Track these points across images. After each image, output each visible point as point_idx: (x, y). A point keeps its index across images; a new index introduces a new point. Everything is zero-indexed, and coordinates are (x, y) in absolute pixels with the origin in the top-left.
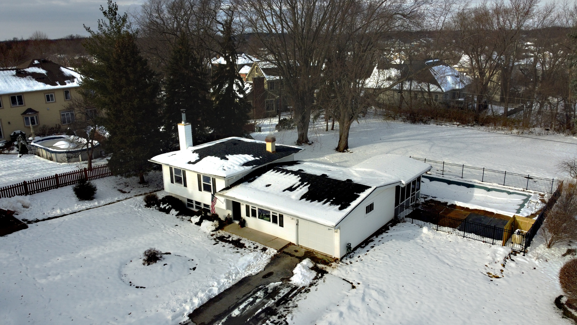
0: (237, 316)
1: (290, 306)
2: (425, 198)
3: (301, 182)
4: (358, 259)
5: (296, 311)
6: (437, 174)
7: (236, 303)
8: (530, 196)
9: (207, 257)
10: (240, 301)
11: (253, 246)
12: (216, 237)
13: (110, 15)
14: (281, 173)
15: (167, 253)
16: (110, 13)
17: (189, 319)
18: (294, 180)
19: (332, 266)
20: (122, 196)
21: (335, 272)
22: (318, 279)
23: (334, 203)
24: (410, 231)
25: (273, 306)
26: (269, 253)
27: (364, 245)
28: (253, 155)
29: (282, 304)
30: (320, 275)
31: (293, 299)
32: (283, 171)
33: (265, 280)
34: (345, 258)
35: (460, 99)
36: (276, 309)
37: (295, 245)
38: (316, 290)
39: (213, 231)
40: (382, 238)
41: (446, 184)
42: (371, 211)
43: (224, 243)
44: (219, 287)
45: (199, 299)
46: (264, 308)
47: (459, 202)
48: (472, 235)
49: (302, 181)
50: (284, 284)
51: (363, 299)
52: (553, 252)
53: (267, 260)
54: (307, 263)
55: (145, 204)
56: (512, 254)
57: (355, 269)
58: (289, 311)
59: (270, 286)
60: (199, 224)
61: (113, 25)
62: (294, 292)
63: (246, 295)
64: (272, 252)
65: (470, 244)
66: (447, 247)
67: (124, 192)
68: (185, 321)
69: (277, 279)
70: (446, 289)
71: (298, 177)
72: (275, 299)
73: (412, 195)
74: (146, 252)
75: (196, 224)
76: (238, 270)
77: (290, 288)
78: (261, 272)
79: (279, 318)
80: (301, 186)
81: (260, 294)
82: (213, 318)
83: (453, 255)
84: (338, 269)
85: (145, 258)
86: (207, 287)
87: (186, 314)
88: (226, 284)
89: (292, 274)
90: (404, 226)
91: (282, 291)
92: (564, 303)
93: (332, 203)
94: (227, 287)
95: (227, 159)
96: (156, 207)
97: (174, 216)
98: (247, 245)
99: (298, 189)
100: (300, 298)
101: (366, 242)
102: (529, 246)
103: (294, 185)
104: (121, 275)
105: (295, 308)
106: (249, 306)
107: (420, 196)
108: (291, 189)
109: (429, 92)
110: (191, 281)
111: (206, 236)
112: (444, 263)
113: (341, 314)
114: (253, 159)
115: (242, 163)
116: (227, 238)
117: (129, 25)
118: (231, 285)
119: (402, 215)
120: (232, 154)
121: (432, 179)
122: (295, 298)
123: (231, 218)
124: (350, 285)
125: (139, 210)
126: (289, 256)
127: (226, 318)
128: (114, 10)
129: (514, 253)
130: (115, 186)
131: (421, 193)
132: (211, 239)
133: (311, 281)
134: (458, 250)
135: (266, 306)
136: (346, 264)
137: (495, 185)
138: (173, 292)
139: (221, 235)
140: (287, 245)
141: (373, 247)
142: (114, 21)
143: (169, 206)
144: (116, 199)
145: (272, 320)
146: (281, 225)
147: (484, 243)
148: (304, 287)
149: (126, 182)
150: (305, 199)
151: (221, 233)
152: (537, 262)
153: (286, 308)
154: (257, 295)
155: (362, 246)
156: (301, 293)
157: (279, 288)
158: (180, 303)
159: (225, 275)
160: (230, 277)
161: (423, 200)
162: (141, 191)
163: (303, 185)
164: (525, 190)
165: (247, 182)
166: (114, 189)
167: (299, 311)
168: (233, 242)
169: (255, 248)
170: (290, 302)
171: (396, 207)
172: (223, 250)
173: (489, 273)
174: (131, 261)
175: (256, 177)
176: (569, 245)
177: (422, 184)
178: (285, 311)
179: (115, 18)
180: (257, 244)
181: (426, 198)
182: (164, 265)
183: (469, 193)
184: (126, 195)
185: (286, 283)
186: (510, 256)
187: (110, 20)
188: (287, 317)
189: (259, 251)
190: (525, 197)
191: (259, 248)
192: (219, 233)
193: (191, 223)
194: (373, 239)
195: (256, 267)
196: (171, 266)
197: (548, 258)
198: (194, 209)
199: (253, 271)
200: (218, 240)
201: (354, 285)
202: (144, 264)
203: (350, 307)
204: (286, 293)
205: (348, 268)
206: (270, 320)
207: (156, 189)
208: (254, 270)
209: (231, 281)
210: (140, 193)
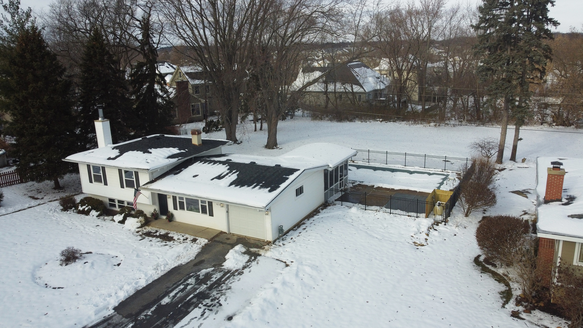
0: (167, 303)
1: (223, 289)
2: (352, 183)
3: (229, 171)
4: (291, 241)
5: (230, 292)
6: (363, 162)
7: (166, 291)
8: (448, 175)
9: (132, 252)
10: (170, 289)
11: (182, 238)
12: (143, 234)
13: (11, 9)
14: (208, 164)
15: (87, 253)
16: (11, 7)
17: (115, 312)
18: (223, 169)
19: (265, 249)
20: (33, 203)
21: (269, 254)
22: (251, 261)
23: (264, 186)
24: (340, 212)
25: (206, 291)
26: (199, 243)
27: (296, 228)
28: (178, 149)
29: (215, 288)
30: (253, 258)
31: (226, 282)
32: (211, 162)
33: (196, 268)
34: (278, 240)
35: (381, 99)
36: (208, 293)
37: (226, 233)
38: (250, 272)
39: (138, 228)
40: (314, 220)
41: (372, 171)
42: (301, 194)
43: (150, 238)
44: (147, 278)
45: (124, 292)
46: (196, 293)
47: (384, 185)
48: (398, 211)
49: (231, 170)
50: (216, 270)
51: (297, 275)
52: (470, 219)
53: (198, 249)
54: (239, 248)
55: (61, 208)
56: (434, 224)
57: (288, 249)
58: (222, 294)
59: (201, 273)
60: (122, 222)
61: (15, 20)
62: (227, 276)
63: (176, 283)
64: (202, 242)
65: (395, 219)
66: (375, 223)
67: (37, 199)
68: (110, 314)
69: (209, 265)
70: (376, 259)
71: (227, 166)
72: (207, 284)
73: (340, 180)
74: (63, 252)
75: (120, 222)
76: (167, 262)
77: (222, 272)
78: (191, 261)
79: (212, 300)
80: (230, 174)
81: (192, 281)
82: (141, 308)
83: (381, 230)
84: (271, 251)
85: (62, 259)
86: (133, 279)
87: (111, 307)
88: (154, 275)
89: (225, 260)
90: (334, 209)
91: (215, 276)
92: (482, 261)
93: (262, 187)
94: (156, 278)
95: (151, 153)
96: (73, 210)
97: (95, 217)
98: (176, 237)
99: (227, 176)
100: (233, 281)
101: (298, 225)
102: (449, 217)
103: (223, 173)
104: (34, 278)
105: (229, 290)
106: (180, 293)
107: (348, 182)
108: (219, 177)
109: (353, 93)
110: (116, 276)
111: (131, 233)
112: (373, 237)
113: (275, 290)
114: (178, 151)
115: (167, 155)
116: (154, 233)
117: (34, 20)
118: (159, 276)
119: (332, 199)
120: (156, 148)
121: (359, 167)
122: (228, 281)
123: (158, 213)
124: (284, 264)
125: (55, 214)
126: (221, 244)
127: (155, 306)
128: (16, 4)
129: (436, 223)
130: (26, 193)
131: (348, 179)
132: (136, 235)
133: (244, 264)
134: (386, 225)
135: (198, 291)
136: (279, 245)
137: (417, 169)
138: (96, 289)
139: (147, 231)
140: (218, 234)
141: (305, 229)
142: (17, 16)
143: (88, 208)
144: (27, 205)
145: (204, 303)
146: (211, 214)
147: (409, 217)
148: (237, 271)
149: (38, 188)
150: (234, 185)
151: (148, 229)
152: (457, 229)
153: (219, 291)
154: (188, 282)
155: (294, 229)
156: (234, 276)
157: (211, 274)
158: (103, 298)
159: (153, 267)
160: (159, 268)
161: (351, 185)
162: (57, 196)
163: (232, 173)
164: (444, 171)
165: (173, 175)
166: (24, 196)
167: (233, 292)
168: (161, 236)
169: (184, 240)
170: (223, 285)
171: (325, 192)
172: (150, 245)
173: (415, 243)
174: (46, 264)
175: (183, 169)
176: (484, 213)
177: (349, 172)
178: (219, 293)
179: (17, 13)
180: (187, 236)
181: (354, 183)
182: (85, 263)
183: (394, 177)
184: (38, 202)
185: (218, 269)
186: (433, 226)
187: (11, 15)
188: (220, 299)
189: (189, 242)
190: (444, 177)
191: (189, 239)
192: (145, 229)
193: (114, 223)
194: (305, 222)
195: (186, 257)
196: (93, 264)
197: (466, 225)
198: (117, 209)
199: (183, 261)
200: (144, 236)
201: (288, 263)
202: (61, 265)
203: (284, 283)
204: (218, 277)
205: (281, 249)
206: (202, 304)
207: (74, 194)
208: (184, 259)
209: (160, 272)
210: (55, 199)
